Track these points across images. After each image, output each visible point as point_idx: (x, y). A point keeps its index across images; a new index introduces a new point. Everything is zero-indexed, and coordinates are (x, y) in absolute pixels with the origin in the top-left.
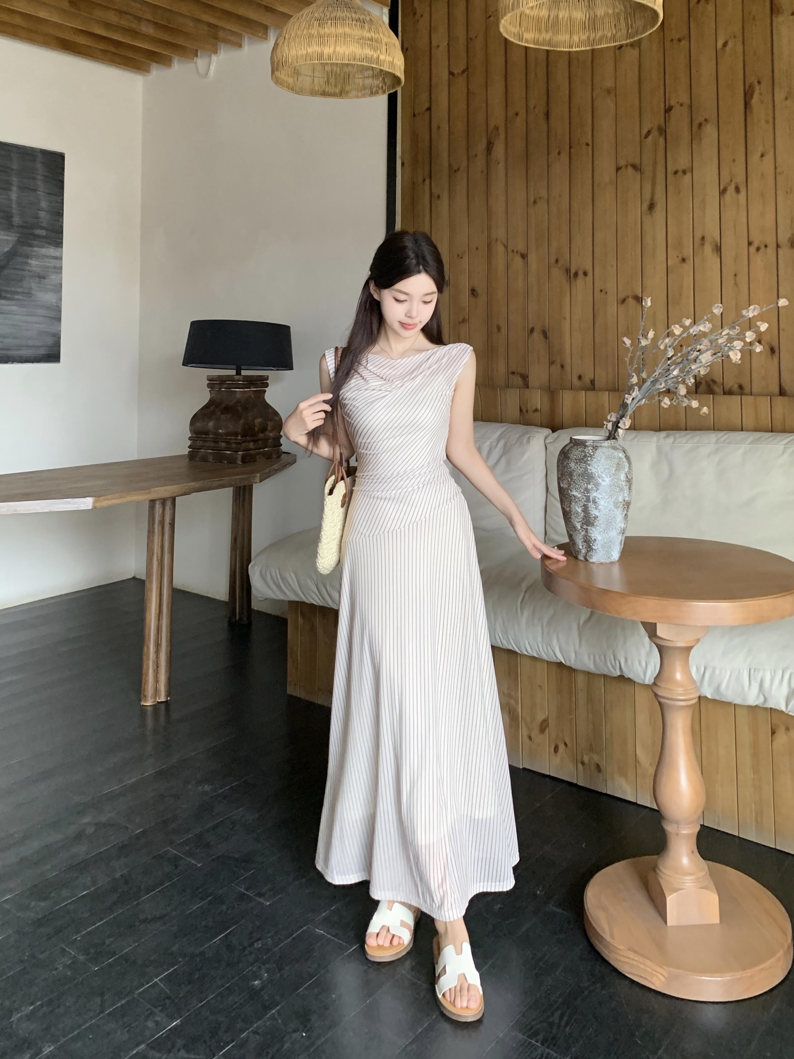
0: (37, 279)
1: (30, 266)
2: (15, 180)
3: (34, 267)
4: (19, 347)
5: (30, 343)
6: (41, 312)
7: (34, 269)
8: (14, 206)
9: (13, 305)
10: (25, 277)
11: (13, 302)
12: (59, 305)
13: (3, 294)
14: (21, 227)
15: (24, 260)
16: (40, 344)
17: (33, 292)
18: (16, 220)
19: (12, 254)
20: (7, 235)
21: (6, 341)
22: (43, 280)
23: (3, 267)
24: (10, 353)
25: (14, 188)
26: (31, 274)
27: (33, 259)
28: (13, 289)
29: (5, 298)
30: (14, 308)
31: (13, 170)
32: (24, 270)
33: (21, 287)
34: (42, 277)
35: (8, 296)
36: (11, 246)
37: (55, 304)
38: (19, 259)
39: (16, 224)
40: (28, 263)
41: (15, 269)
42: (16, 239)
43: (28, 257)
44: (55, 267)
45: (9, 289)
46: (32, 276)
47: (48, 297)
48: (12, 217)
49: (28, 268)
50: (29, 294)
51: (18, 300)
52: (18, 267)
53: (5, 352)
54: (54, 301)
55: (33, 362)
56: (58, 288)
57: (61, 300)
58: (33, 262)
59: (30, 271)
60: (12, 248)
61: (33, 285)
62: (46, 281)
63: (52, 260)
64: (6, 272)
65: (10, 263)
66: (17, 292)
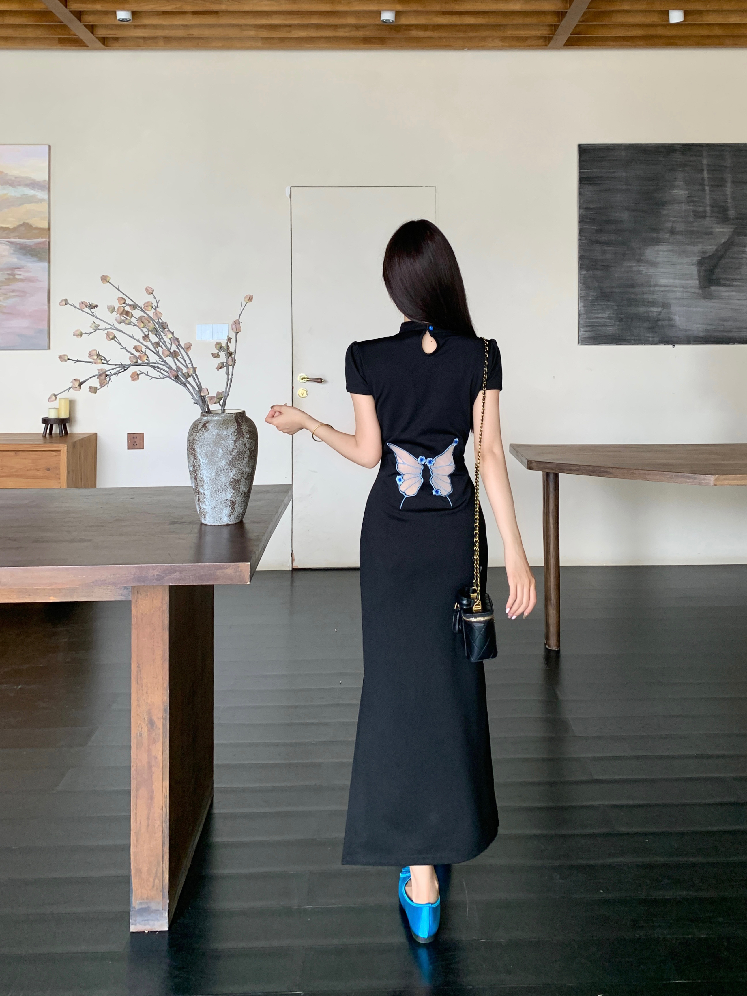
2: (728, 176)
4: (740, 329)
8: (729, 201)
9: (733, 291)
10: (742, 265)
11: (733, 288)
13: (722, 282)
14: (738, 219)
15: (742, 249)
18: (732, 213)
19: (728, 245)
20: (723, 228)
21: (726, 323)
23: (721, 257)
24: (730, 334)
25: (729, 184)
28: (731, 277)
29: (724, 285)
30: (734, 293)
31: (726, 167)
32: (741, 258)
33: (739, 274)
35: (727, 283)
36: (728, 237)
38: (736, 248)
39: (732, 217)
41: (732, 258)
42: (732, 230)
45: (728, 276)
48: (727, 211)
51: (736, 286)
52: (736, 255)
53: (726, 334)
60: (728, 239)
64: (723, 261)
65: (728, 253)
66: (736, 279)
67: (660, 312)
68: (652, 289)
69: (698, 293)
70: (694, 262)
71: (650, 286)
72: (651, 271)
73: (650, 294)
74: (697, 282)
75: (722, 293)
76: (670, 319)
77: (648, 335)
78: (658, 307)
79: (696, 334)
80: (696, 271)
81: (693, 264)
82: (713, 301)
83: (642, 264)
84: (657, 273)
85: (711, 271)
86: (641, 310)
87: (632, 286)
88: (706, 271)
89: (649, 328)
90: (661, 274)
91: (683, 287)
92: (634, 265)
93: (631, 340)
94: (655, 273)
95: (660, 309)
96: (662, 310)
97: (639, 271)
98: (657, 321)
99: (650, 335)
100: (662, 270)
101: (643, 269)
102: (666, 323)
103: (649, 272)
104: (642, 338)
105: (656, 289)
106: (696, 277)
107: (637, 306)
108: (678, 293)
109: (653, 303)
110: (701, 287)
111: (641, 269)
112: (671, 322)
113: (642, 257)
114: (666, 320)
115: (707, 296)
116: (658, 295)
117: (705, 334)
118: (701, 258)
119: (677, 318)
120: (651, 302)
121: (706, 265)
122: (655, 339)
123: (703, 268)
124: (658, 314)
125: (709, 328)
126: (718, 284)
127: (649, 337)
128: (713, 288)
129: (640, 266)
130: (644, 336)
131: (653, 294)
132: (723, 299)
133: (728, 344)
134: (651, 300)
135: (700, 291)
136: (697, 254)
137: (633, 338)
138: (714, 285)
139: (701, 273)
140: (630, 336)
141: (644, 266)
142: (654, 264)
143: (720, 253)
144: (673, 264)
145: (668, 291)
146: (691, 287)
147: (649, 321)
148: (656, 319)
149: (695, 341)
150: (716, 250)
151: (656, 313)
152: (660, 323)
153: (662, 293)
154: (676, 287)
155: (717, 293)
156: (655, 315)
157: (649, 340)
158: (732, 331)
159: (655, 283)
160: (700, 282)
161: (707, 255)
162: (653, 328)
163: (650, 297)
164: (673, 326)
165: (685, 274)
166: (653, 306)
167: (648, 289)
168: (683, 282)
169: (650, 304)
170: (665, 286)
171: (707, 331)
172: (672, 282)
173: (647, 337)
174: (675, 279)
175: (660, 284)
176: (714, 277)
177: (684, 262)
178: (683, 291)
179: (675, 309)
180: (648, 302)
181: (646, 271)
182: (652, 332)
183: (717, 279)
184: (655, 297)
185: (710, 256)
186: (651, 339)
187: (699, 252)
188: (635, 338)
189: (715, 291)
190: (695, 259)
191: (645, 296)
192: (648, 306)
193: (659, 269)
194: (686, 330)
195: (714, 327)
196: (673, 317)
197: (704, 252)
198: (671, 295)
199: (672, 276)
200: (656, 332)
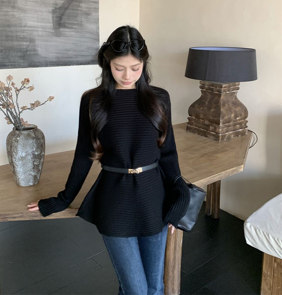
0: (85, 15)
1: (81, 8)
3: (83, 8)
4: (77, 56)
5: (83, 53)
6: (88, 35)
7: (84, 9)
9: (73, 32)
10: (78, 14)
11: (73, 30)
12: (98, 32)
13: (67, 25)
15: (78, 4)
16: (88, 54)
17: (83, 23)
21: (69, 53)
22: (88, 16)
23: (67, 8)
24: (71, 59)
26: (82, 12)
27: (83, 3)
28: (72, 22)
29: (68, 28)
30: (73, 33)
32: (78, 10)
33: (77, 20)
34: (88, 14)
35: (70, 26)
37: (96, 31)
38: (75, 4)
40: (80, 6)
41: (73, 9)
43: (80, 2)
44: (95, 8)
45: (70, 22)
46: (82, 14)
47: (91, 27)
49: (80, 8)
50: (81, 25)
51: (75, 28)
52: (75, 8)
53: (69, 59)
54: (95, 29)
55: (85, 65)
56: (97, 21)
57: (99, 28)
58: (83, 5)
59: (81, 11)
61: (83, 20)
62: (90, 17)
63: (93, 4)
64: (68, 11)
65: (70, 6)
66: (74, 24)
67: (29, 45)
68: (23, 28)
69: (52, 32)
70: (50, 10)
71: (22, 27)
72: (22, 15)
73: (22, 32)
74: (52, 25)
75: (66, 33)
76: (35, 50)
77: (20, 61)
78: (27, 41)
79: (51, 60)
80: (51, 17)
81: (49, 12)
82: (61, 38)
83: (15, 10)
84: (26, 18)
85: (60, 18)
86: (16, 43)
87: (9, 26)
88: (57, 17)
89: (21, 57)
90: (29, 18)
91: (43, 28)
92: (9, 10)
93: (9, 65)
94: (24, 17)
95: (28, 43)
96: (30, 44)
97: (13, 15)
98: (26, 51)
99: (22, 62)
100: (29, 15)
101: (17, 14)
102: (33, 52)
103: (21, 16)
104: (17, 63)
105: (26, 29)
106: (51, 21)
107: (12, 40)
108: (40, 32)
109: (23, 39)
110: (54, 28)
111: (15, 13)
112: (36, 52)
113: (16, 5)
114: (32, 51)
115: (58, 35)
116: (26, 33)
117: (57, 59)
118: (54, 8)
119: (39, 49)
120: (22, 38)
121: (58, 14)
122: (25, 64)
123: (55, 15)
124: (27, 46)
125: (59, 55)
126: (65, 27)
127: (21, 63)
128: (62, 29)
129: (14, 12)
130: (18, 63)
131: (23, 32)
132: (67, 37)
133: (70, 65)
134: (22, 37)
135: (53, 31)
136: (52, 5)
137: (10, 64)
138: (62, 27)
139: (55, 19)
140: (8, 63)
141: (17, 12)
142: (23, 11)
143: (66, 6)
144: (36, 11)
145: (33, 30)
146: (49, 28)
147: (21, 51)
148: (26, 50)
149: (51, 65)
150: (64, 4)
151: (25, 46)
152: (28, 53)
153: (29, 32)
154: (38, 28)
155: (64, 32)
156: (25, 47)
157: (21, 65)
158: (72, 58)
159: (24, 24)
160: (54, 25)
161: (58, 7)
162: (24, 56)
163: (21, 35)
164: (37, 55)
165: (45, 19)
166: (24, 41)
167: (20, 28)
168: (43, 24)
169: (21, 40)
170: (30, 27)
171: (58, 58)
172: (35, 24)
173: (20, 63)
174: (38, 22)
175: (28, 25)
176: (62, 22)
177: (44, 10)
178: (43, 31)
179: (38, 43)
180: (20, 38)
181: (19, 16)
182: (23, 59)
183: (64, 23)
184: (25, 34)
185: (60, 7)
186: (22, 64)
187: (53, 4)
188: (12, 64)
189: (63, 31)
190: (51, 9)
191: (18, 34)
192: (20, 41)
193: (27, 15)
194: (45, 58)
195: (62, 55)
196: (37, 48)
197: (56, 4)
198: (35, 33)
199: (36, 20)
200: (25, 59)
